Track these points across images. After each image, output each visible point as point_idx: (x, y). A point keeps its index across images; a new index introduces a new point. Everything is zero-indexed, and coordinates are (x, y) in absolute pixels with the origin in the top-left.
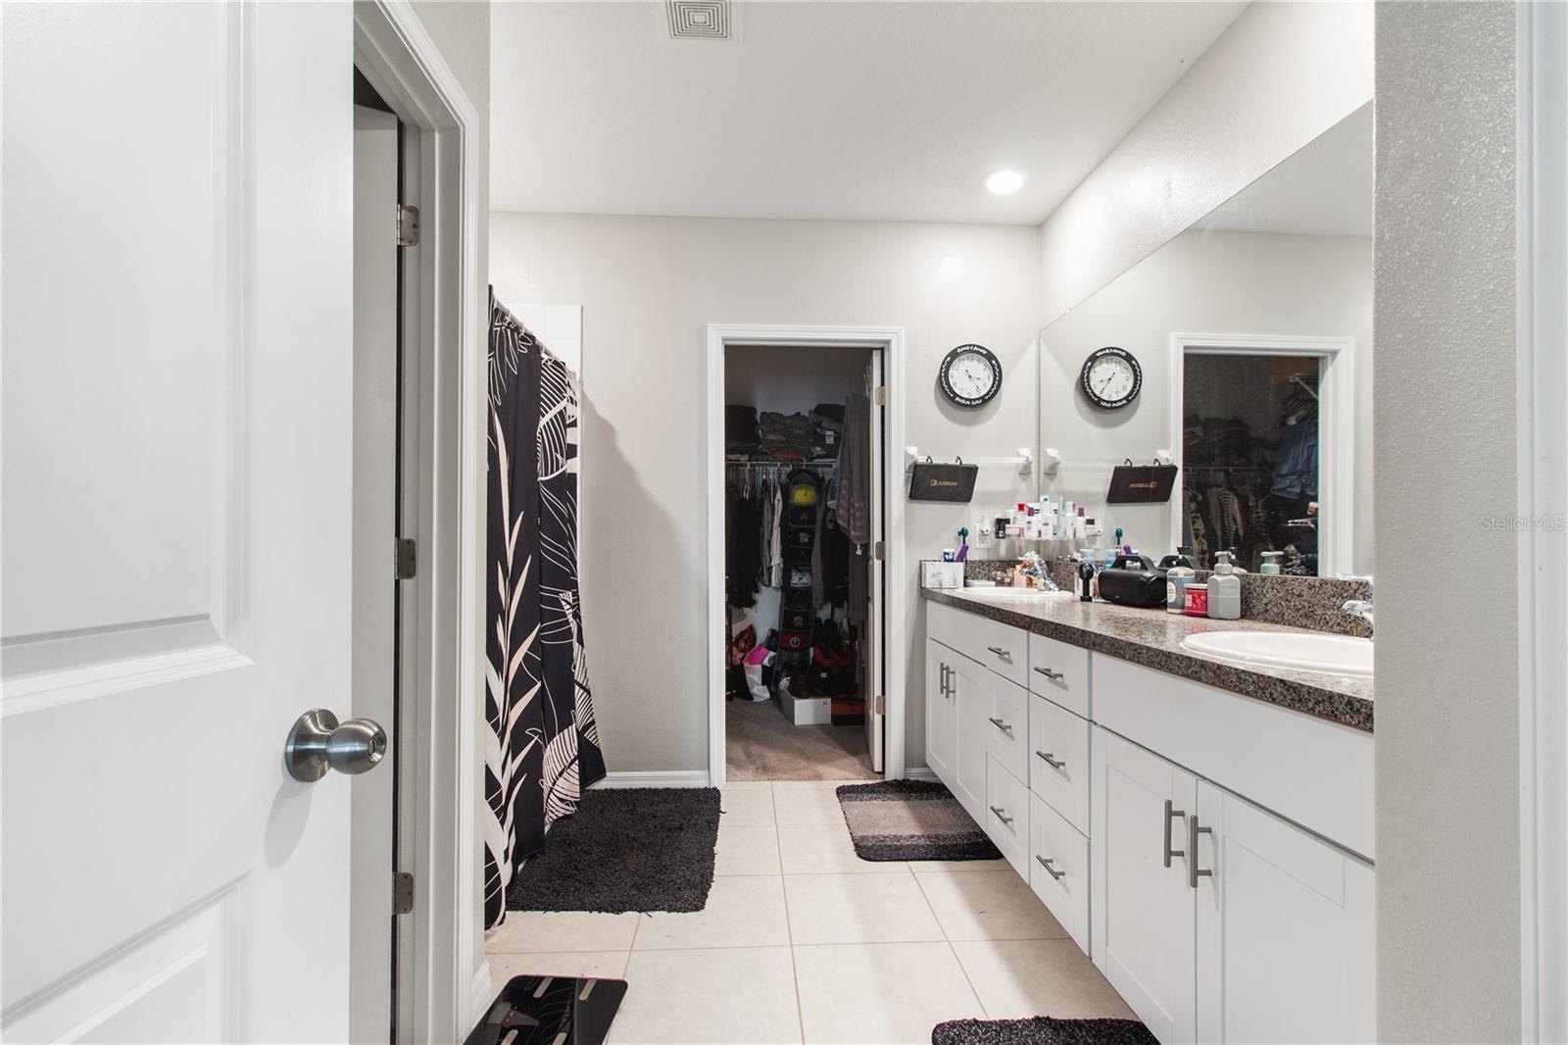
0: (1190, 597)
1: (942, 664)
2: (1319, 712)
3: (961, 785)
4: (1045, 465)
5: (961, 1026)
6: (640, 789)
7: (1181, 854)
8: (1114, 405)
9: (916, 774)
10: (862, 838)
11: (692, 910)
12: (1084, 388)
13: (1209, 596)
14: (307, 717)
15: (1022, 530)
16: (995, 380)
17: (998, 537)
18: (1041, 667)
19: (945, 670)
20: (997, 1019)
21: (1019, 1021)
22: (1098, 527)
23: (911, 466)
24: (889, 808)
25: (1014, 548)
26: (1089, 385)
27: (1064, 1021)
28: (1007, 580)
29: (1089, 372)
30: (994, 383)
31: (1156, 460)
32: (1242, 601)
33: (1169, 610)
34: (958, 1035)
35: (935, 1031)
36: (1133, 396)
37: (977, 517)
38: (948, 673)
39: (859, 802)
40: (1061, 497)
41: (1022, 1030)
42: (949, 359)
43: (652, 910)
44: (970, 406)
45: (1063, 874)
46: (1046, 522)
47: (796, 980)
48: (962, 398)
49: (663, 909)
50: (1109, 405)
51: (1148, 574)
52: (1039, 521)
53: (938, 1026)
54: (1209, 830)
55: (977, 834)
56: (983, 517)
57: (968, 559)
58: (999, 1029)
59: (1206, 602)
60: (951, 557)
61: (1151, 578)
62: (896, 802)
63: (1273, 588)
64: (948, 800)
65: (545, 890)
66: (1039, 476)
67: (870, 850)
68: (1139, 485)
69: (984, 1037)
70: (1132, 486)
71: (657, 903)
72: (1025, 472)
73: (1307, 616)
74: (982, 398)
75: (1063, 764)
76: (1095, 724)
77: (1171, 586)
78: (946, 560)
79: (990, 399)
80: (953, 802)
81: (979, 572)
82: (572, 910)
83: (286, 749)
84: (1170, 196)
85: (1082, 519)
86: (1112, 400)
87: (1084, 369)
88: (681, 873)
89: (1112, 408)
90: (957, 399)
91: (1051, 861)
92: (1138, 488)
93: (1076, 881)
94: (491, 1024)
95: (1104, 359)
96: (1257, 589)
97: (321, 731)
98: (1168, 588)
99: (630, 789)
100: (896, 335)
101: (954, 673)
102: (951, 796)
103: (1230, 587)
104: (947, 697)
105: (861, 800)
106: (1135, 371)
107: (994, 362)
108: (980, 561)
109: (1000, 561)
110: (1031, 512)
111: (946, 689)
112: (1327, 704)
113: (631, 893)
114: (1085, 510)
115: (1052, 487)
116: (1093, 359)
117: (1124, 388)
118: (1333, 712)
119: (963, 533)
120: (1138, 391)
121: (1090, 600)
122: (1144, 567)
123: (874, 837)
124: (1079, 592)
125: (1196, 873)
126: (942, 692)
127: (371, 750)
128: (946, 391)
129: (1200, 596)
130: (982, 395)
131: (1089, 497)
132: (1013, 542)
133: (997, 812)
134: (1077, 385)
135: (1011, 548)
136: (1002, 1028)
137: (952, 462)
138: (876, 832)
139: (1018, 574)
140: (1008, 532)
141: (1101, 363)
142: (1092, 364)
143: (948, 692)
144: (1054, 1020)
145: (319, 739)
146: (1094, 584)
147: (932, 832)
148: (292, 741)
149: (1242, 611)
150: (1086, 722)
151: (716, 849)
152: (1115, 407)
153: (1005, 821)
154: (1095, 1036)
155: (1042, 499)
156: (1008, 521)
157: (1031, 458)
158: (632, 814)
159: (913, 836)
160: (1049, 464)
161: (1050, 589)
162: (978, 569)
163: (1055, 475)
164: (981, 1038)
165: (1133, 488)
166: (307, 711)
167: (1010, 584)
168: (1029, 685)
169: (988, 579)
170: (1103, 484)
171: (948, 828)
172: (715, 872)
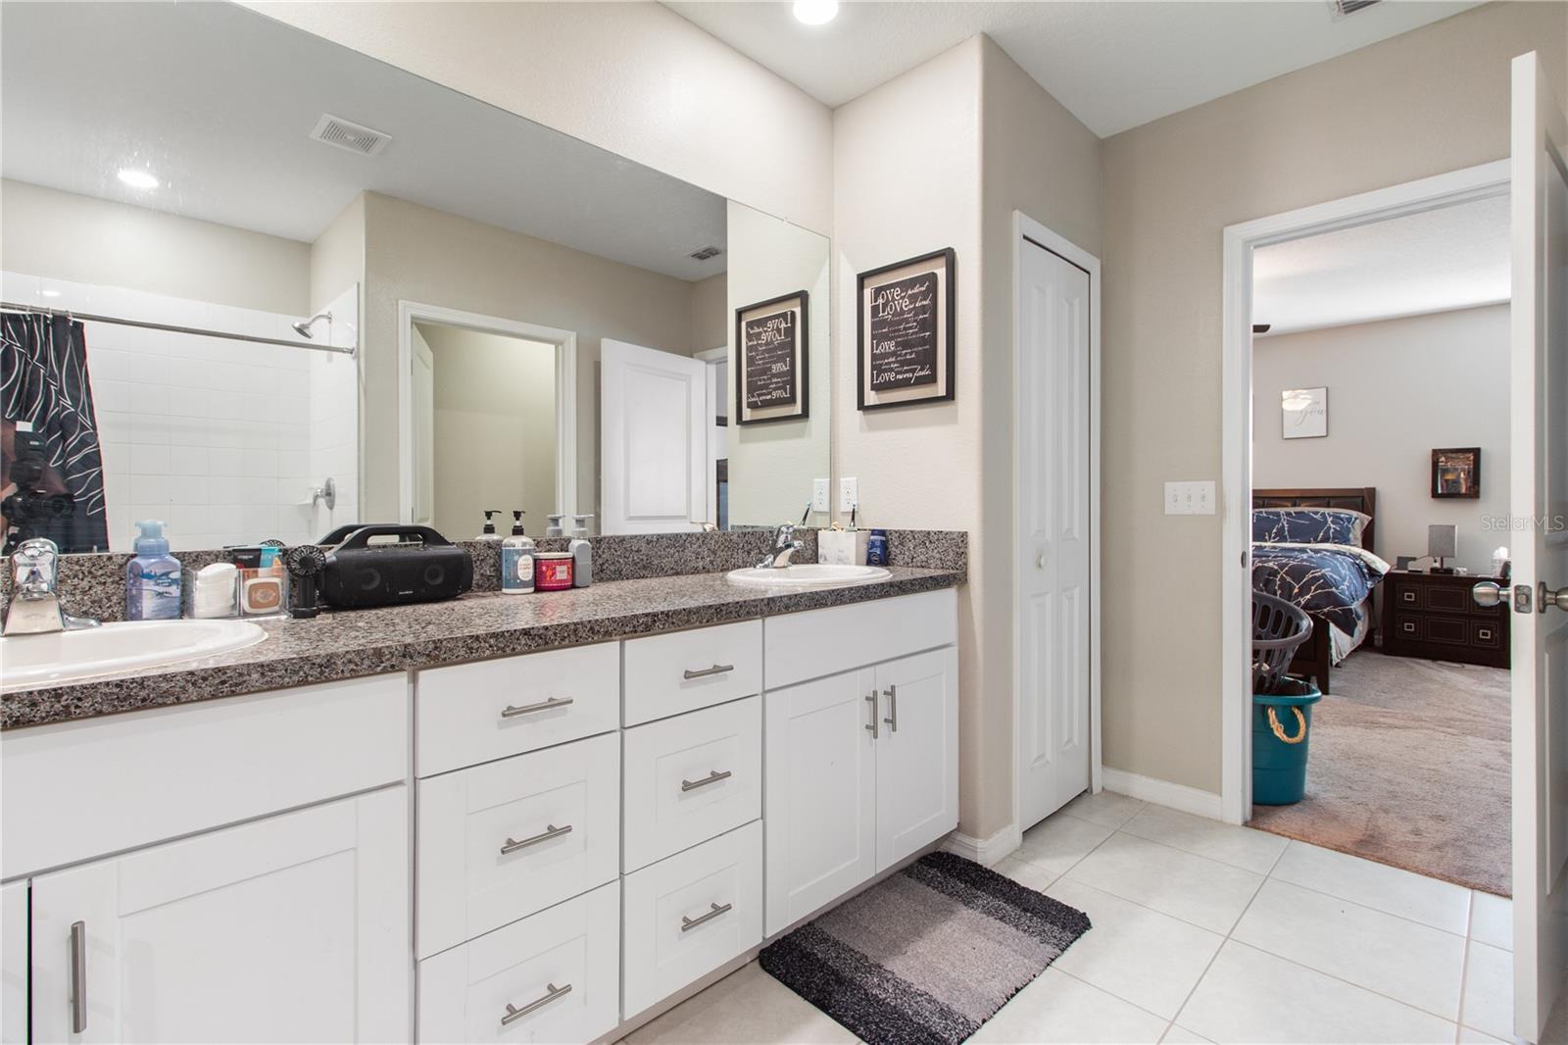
73: (645, 568)
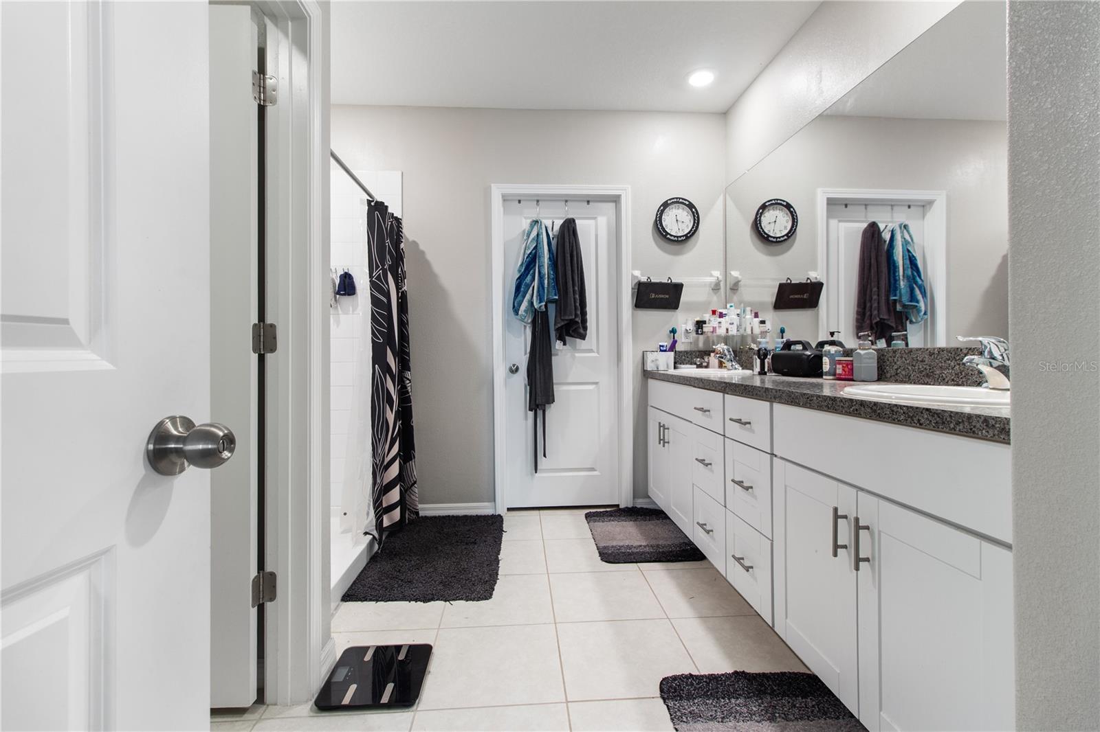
0: (841, 366)
1: (660, 423)
2: (960, 430)
3: (674, 508)
4: (730, 282)
5: (680, 679)
6: (446, 516)
7: (845, 547)
8: (778, 239)
9: (641, 503)
10: (605, 548)
11: (482, 599)
12: (757, 228)
13: (854, 365)
14: (168, 421)
15: (714, 329)
16: (694, 222)
17: (697, 333)
18: (734, 418)
19: (662, 427)
20: (707, 674)
21: (723, 675)
22: (768, 325)
23: (635, 285)
24: (623, 527)
25: (709, 341)
26: (761, 226)
27: (756, 674)
28: (705, 364)
29: (760, 217)
30: (694, 225)
31: (808, 278)
32: (878, 368)
33: (824, 377)
34: (678, 686)
35: (661, 683)
36: (791, 234)
37: (683, 320)
38: (664, 429)
39: (601, 523)
40: (742, 305)
41: (725, 681)
42: (662, 208)
43: (454, 600)
44: (678, 241)
45: (752, 567)
46: (732, 322)
47: (559, 648)
48: (671, 235)
49: (462, 599)
50: (775, 240)
51: (808, 353)
52: (726, 322)
53: (663, 679)
54: (867, 528)
55: (686, 544)
56: (687, 320)
57: (677, 350)
58: (708, 681)
59: (852, 369)
60: (665, 348)
61: (810, 355)
62: (627, 523)
63: (902, 357)
64: (664, 521)
65: (376, 587)
66: (726, 290)
67: (610, 556)
68: (796, 296)
69: (698, 686)
70: (791, 297)
71: (458, 595)
72: (716, 288)
74: (686, 235)
75: (751, 487)
76: (776, 456)
77: (826, 360)
78: (661, 351)
79: (691, 236)
80: (668, 521)
81: (685, 360)
82: (396, 600)
83: (147, 448)
84: (821, 81)
85: (757, 320)
86: (777, 236)
87: (757, 214)
88: (475, 574)
89: (777, 242)
90: (668, 236)
91: (743, 559)
92: (796, 298)
93: (763, 573)
94: (335, 682)
95: (772, 207)
96: (890, 359)
97: (179, 432)
98: (824, 361)
99: (439, 516)
100: (624, 192)
101: (668, 429)
102: (667, 517)
103: (870, 358)
104: (664, 446)
105: (603, 522)
106: (793, 216)
107: (694, 210)
108: (685, 352)
109: (699, 351)
110: (721, 315)
111: (663, 441)
112: (966, 424)
113: (439, 588)
114: (759, 314)
115: (735, 298)
116: (764, 207)
117: (786, 227)
118: (971, 429)
119: (673, 331)
120: (795, 229)
121: (765, 373)
122: (805, 348)
123: (612, 547)
124: (757, 369)
125: (858, 560)
126: (660, 443)
127: (221, 449)
128: (660, 231)
129: (847, 365)
130: (685, 233)
131: (762, 304)
132: (708, 337)
133: (702, 526)
134: (752, 225)
135: (707, 341)
136: (710, 680)
137: (665, 281)
138: (614, 543)
139: (713, 360)
140: (705, 330)
141: (769, 210)
142: (763, 211)
143: (664, 442)
144: (748, 674)
145: (178, 439)
146: (768, 363)
147: (654, 542)
148: (152, 441)
149: (878, 376)
150: (769, 456)
151: (500, 557)
152: (779, 242)
153: (708, 532)
154: (779, 685)
155: (728, 306)
156: (704, 322)
157: (721, 278)
158: (440, 533)
159: (641, 546)
160: (733, 282)
161: (736, 369)
162: (684, 357)
163: (737, 290)
164: (695, 687)
165: (792, 299)
166: (167, 416)
167: (707, 367)
168: (724, 432)
169: (691, 364)
170: (770, 296)
171: (664, 539)
172: (499, 573)
